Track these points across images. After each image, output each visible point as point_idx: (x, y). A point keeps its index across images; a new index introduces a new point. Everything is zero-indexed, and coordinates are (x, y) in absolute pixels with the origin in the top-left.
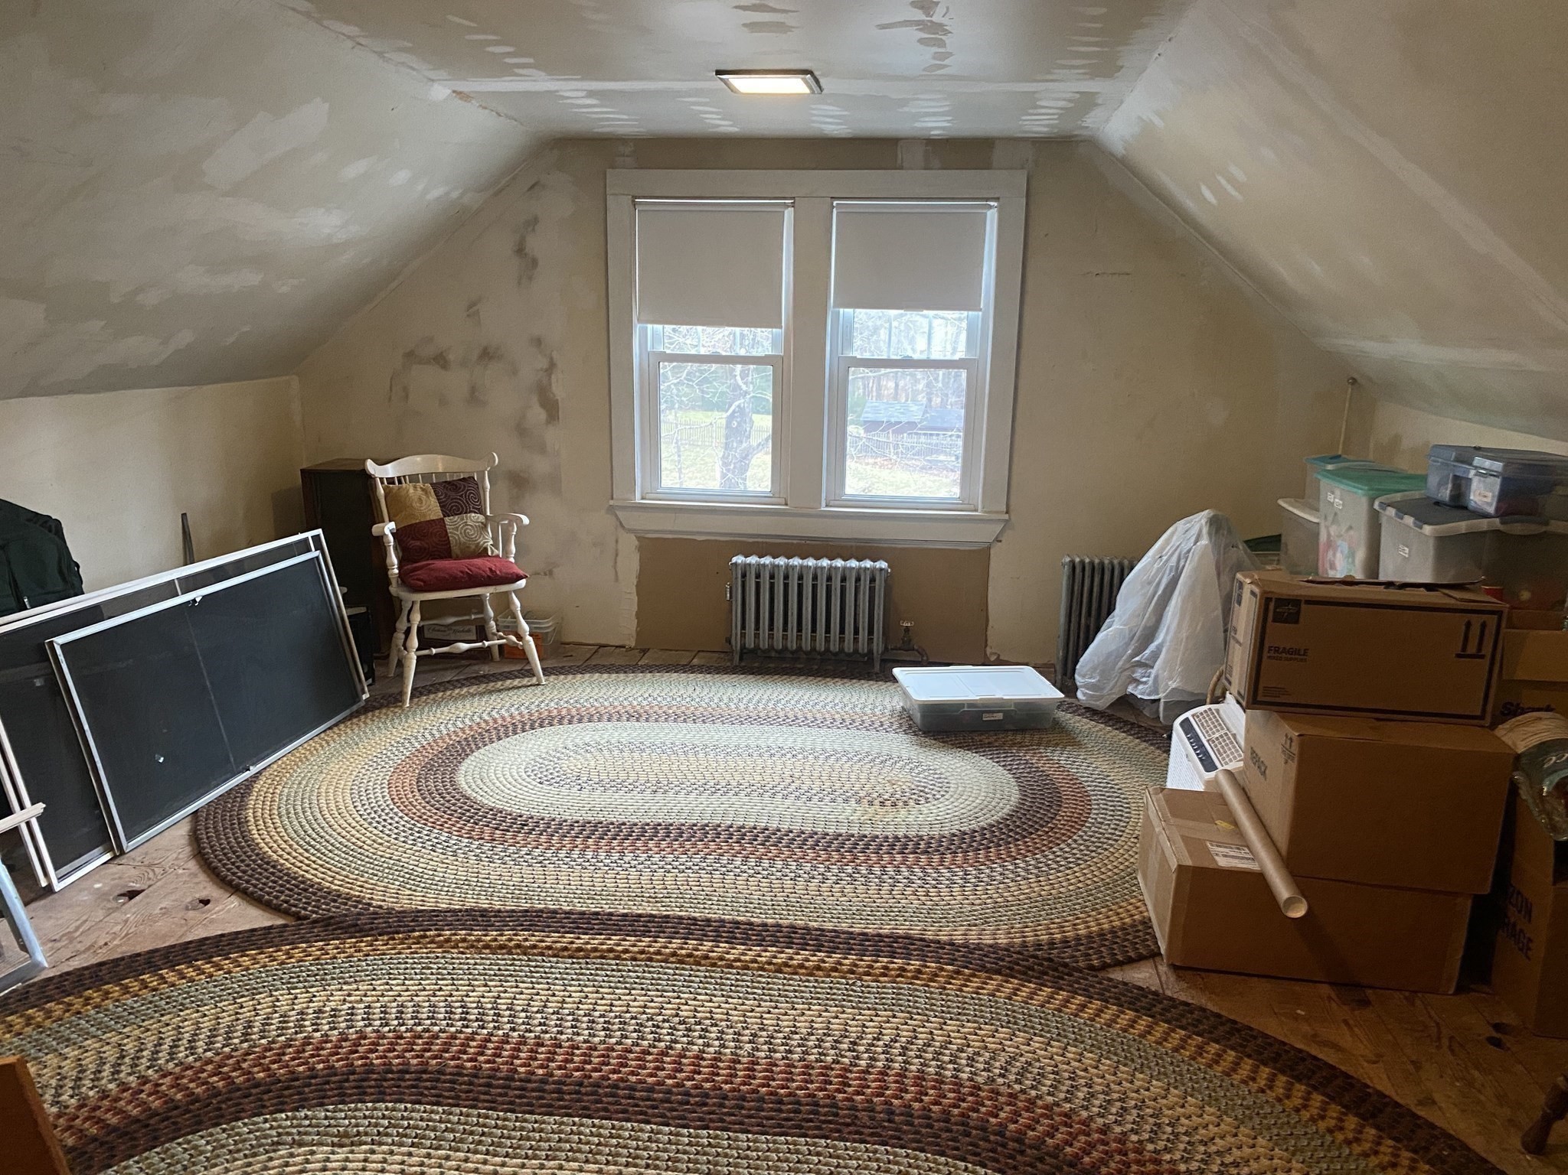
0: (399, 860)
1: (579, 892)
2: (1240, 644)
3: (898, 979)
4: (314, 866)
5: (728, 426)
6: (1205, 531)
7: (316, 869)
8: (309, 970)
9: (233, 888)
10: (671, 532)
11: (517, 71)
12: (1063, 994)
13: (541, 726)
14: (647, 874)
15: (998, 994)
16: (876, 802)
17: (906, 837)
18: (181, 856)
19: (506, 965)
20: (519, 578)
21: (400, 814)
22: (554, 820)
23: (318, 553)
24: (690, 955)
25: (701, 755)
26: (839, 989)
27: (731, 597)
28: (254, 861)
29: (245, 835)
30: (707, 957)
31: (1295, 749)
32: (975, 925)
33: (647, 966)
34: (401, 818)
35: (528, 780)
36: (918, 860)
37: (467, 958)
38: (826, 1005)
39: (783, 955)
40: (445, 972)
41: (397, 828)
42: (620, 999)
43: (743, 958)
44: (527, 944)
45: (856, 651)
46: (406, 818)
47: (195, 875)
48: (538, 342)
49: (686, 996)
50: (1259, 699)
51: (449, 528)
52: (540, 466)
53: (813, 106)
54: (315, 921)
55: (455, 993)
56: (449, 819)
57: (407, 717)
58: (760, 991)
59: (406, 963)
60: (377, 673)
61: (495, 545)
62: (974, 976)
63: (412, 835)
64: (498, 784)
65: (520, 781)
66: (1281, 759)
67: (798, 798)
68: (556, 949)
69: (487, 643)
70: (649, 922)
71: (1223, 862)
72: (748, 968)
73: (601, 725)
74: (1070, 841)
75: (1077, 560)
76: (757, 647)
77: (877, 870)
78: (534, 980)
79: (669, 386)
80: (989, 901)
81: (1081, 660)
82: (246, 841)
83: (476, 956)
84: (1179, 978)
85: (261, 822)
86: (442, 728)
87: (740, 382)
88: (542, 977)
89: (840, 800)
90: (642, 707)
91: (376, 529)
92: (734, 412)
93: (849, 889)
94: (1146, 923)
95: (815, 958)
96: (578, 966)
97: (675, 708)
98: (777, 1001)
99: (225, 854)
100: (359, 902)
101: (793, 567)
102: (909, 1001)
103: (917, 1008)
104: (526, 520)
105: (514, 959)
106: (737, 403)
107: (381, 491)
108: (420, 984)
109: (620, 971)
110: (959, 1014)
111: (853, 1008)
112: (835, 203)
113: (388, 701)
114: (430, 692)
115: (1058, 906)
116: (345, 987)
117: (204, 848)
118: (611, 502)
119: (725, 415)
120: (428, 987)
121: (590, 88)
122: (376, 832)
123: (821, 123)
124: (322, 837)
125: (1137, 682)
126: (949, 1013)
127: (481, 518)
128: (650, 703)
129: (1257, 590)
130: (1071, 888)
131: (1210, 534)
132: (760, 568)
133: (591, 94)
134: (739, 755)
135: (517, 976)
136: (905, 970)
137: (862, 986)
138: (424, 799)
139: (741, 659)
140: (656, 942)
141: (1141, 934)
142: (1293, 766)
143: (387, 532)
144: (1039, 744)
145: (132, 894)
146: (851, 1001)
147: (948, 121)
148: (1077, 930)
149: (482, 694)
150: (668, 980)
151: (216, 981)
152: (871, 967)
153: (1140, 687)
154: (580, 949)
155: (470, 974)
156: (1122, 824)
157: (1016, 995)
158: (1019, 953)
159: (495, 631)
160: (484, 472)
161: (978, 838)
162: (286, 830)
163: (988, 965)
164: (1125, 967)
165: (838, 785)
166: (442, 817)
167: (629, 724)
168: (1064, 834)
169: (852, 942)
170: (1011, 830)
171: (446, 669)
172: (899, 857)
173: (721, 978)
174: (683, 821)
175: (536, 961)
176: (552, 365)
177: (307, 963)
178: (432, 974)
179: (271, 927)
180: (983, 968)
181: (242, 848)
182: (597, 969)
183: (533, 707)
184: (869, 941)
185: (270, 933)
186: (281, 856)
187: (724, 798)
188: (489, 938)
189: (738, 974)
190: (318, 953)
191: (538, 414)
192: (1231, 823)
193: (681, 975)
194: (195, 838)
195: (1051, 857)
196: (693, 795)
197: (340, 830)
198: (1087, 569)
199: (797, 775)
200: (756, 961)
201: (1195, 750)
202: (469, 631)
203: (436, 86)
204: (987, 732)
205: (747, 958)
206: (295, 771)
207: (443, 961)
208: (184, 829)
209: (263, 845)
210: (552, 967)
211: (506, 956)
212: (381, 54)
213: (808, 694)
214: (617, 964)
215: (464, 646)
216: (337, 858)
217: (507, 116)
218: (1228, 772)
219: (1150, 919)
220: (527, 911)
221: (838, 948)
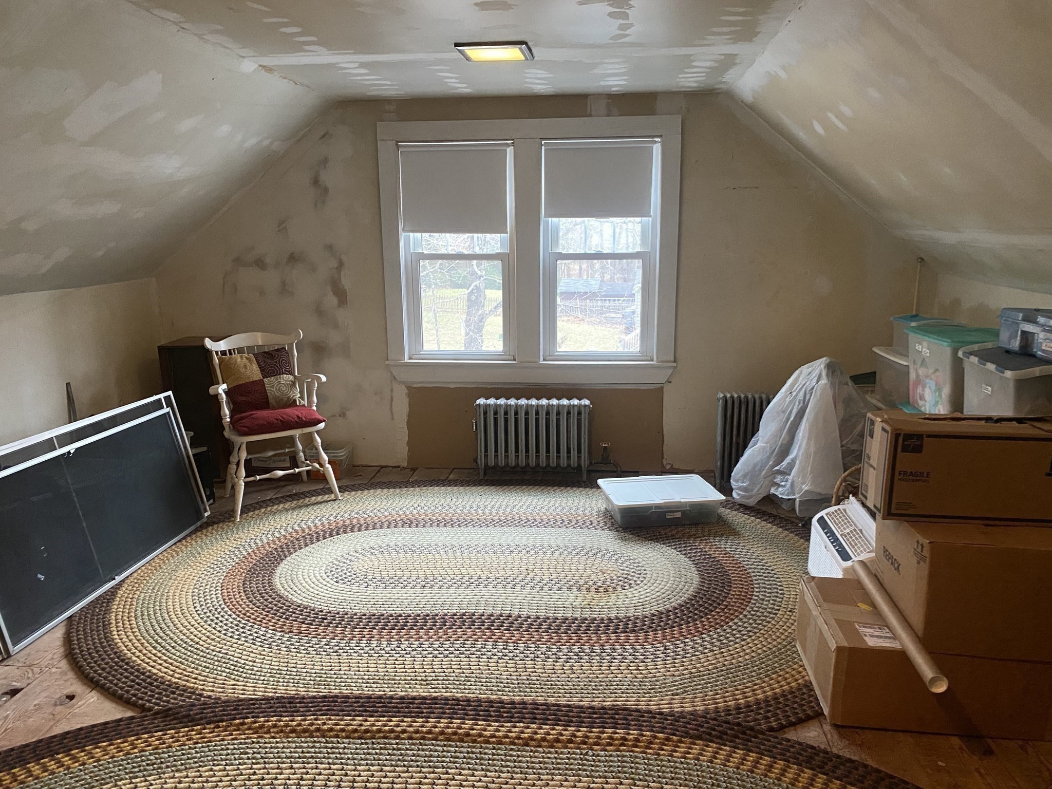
0: (226, 654)
1: (366, 677)
2: (874, 469)
3: (622, 748)
4: (160, 662)
5: (469, 300)
6: (824, 373)
7: (160, 665)
8: (148, 760)
9: (93, 684)
10: (430, 382)
11: (306, 47)
12: (752, 757)
13: (338, 534)
14: (419, 659)
15: (701, 758)
16: (593, 589)
17: (617, 618)
18: (55, 657)
19: (308, 747)
20: (320, 422)
21: (229, 613)
22: (346, 614)
23: (169, 409)
24: (455, 733)
25: (458, 554)
26: (575, 759)
27: (476, 429)
28: (112, 659)
29: (108, 638)
30: (468, 735)
31: (926, 553)
32: (677, 695)
33: (421, 744)
34: (230, 615)
35: (328, 580)
36: (628, 638)
37: (277, 742)
38: (566, 775)
39: (529, 730)
40: (259, 756)
41: (226, 625)
42: (400, 776)
43: (497, 734)
44: (325, 727)
45: (569, 465)
46: (234, 616)
47: (66, 674)
48: (330, 248)
49: (453, 771)
50: (893, 511)
51: (267, 387)
52: (334, 338)
53: (526, 71)
54: (157, 713)
55: (266, 776)
56: (267, 616)
57: (238, 530)
58: (512, 764)
59: (228, 749)
60: (217, 495)
61: (302, 397)
62: (681, 742)
63: (237, 630)
64: (304, 584)
65: (321, 581)
66: (914, 560)
67: (533, 588)
68: (348, 731)
69: (297, 470)
70: (422, 703)
71: (871, 642)
72: (501, 743)
73: (382, 531)
74: (741, 616)
75: (728, 395)
76: (496, 465)
77: (597, 648)
78: (330, 761)
79: (427, 274)
80: (685, 672)
81: (735, 469)
82: (108, 642)
83: (285, 740)
84: (841, 736)
85: (121, 624)
86: (264, 538)
87: (476, 269)
88: (337, 758)
89: (565, 588)
90: (413, 515)
91: (212, 390)
92: (473, 289)
93: (577, 666)
94: (808, 686)
95: (554, 732)
96: (365, 746)
97: (437, 515)
98: (526, 773)
99: (90, 654)
100: (193, 693)
101: (521, 406)
102: (632, 768)
103: (639, 774)
104: (324, 379)
105: (315, 742)
106: (474, 284)
107: (216, 360)
108: (238, 769)
109: (399, 749)
110: (673, 778)
111: (588, 776)
112: (543, 142)
113: (224, 518)
114: (255, 509)
115: (739, 673)
116: (177, 775)
117: (74, 649)
118: (387, 362)
119: (467, 292)
120: (244, 772)
121: (362, 60)
122: (210, 629)
123: (531, 83)
124: (167, 635)
125: (779, 485)
126: (665, 778)
127: (291, 378)
128: (419, 511)
129: (888, 428)
130: (747, 657)
131: (827, 375)
132: (497, 407)
133: (363, 65)
134: (487, 553)
135: (317, 757)
136: (626, 739)
137: (593, 755)
138: (248, 598)
139: (485, 474)
140: (427, 722)
141: (805, 696)
142: (925, 567)
143: (220, 391)
144: (709, 535)
145: (14, 692)
146: (585, 770)
147: (625, 80)
148: (756, 695)
149: (294, 509)
150: (438, 756)
151: (72, 773)
152: (599, 738)
153: (780, 489)
154: (367, 731)
155: (279, 757)
156: (779, 600)
157: (716, 758)
158: (715, 719)
159: (303, 460)
160: (292, 344)
161: (672, 617)
162: (139, 630)
163: (691, 731)
164: (798, 726)
165: (562, 575)
166: (261, 614)
167: (403, 530)
168: (736, 611)
169: (582, 715)
170: (696, 609)
171: (269, 489)
172: (613, 636)
173: (481, 753)
174: (446, 611)
175: (332, 742)
176: (341, 264)
177: (147, 753)
178: (248, 758)
179: (120, 720)
180: (687, 735)
181: (103, 647)
182: (381, 748)
183: (331, 518)
184: (595, 713)
185: (119, 725)
186: (133, 654)
187: (477, 590)
188: (294, 723)
189: (494, 748)
190: (157, 742)
191: (331, 300)
192: (871, 606)
193: (448, 752)
194: (68, 640)
195: (729, 630)
196: (452, 589)
197: (182, 628)
198: (736, 402)
199: (531, 568)
200: (507, 737)
201: (832, 543)
202: (284, 460)
203: (246, 60)
204: (669, 526)
205: (500, 734)
206: (151, 578)
207: (257, 746)
208: (60, 633)
209: (120, 644)
210: (345, 748)
211: (308, 739)
212: (200, 37)
213: (536, 500)
214: (397, 744)
215: (280, 473)
216: (178, 654)
217: (302, 84)
218: (862, 562)
219: (811, 683)
220: (325, 697)
221: (572, 721)
